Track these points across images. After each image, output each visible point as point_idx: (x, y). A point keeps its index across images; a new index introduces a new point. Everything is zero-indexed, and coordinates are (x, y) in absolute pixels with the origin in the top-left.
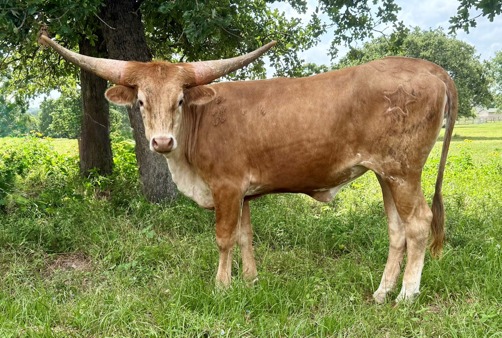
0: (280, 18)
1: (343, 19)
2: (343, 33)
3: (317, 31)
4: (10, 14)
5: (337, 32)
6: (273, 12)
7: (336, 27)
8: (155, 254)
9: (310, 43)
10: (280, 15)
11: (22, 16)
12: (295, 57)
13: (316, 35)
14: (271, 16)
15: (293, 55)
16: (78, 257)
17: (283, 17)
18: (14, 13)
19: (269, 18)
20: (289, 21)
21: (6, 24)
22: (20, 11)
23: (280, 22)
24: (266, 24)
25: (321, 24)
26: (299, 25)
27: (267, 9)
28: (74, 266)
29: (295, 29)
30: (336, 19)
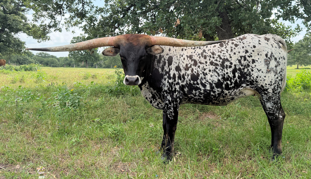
0: (283, 25)
1: (309, 26)
2: (309, 31)
3: (298, 30)
4: (191, 27)
5: (307, 31)
6: (280, 23)
7: (306, 29)
8: (242, 114)
9: (296, 35)
10: (283, 24)
11: (195, 27)
12: (290, 40)
13: (298, 32)
14: (279, 25)
15: (289, 39)
16: (211, 114)
17: (284, 25)
18: (192, 27)
19: (279, 26)
20: (287, 27)
21: (191, 31)
22: (194, 26)
23: (283, 27)
24: (278, 28)
25: (301, 28)
26: (291, 28)
27: (278, 22)
28: (209, 117)
29: (289, 29)
30: (307, 26)
